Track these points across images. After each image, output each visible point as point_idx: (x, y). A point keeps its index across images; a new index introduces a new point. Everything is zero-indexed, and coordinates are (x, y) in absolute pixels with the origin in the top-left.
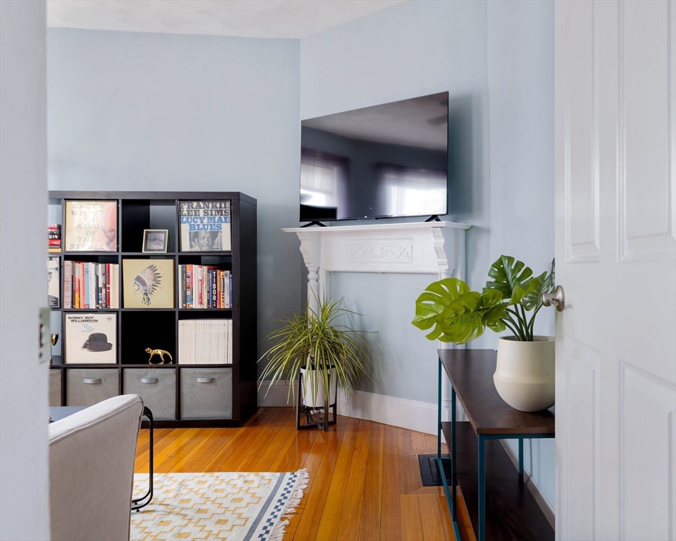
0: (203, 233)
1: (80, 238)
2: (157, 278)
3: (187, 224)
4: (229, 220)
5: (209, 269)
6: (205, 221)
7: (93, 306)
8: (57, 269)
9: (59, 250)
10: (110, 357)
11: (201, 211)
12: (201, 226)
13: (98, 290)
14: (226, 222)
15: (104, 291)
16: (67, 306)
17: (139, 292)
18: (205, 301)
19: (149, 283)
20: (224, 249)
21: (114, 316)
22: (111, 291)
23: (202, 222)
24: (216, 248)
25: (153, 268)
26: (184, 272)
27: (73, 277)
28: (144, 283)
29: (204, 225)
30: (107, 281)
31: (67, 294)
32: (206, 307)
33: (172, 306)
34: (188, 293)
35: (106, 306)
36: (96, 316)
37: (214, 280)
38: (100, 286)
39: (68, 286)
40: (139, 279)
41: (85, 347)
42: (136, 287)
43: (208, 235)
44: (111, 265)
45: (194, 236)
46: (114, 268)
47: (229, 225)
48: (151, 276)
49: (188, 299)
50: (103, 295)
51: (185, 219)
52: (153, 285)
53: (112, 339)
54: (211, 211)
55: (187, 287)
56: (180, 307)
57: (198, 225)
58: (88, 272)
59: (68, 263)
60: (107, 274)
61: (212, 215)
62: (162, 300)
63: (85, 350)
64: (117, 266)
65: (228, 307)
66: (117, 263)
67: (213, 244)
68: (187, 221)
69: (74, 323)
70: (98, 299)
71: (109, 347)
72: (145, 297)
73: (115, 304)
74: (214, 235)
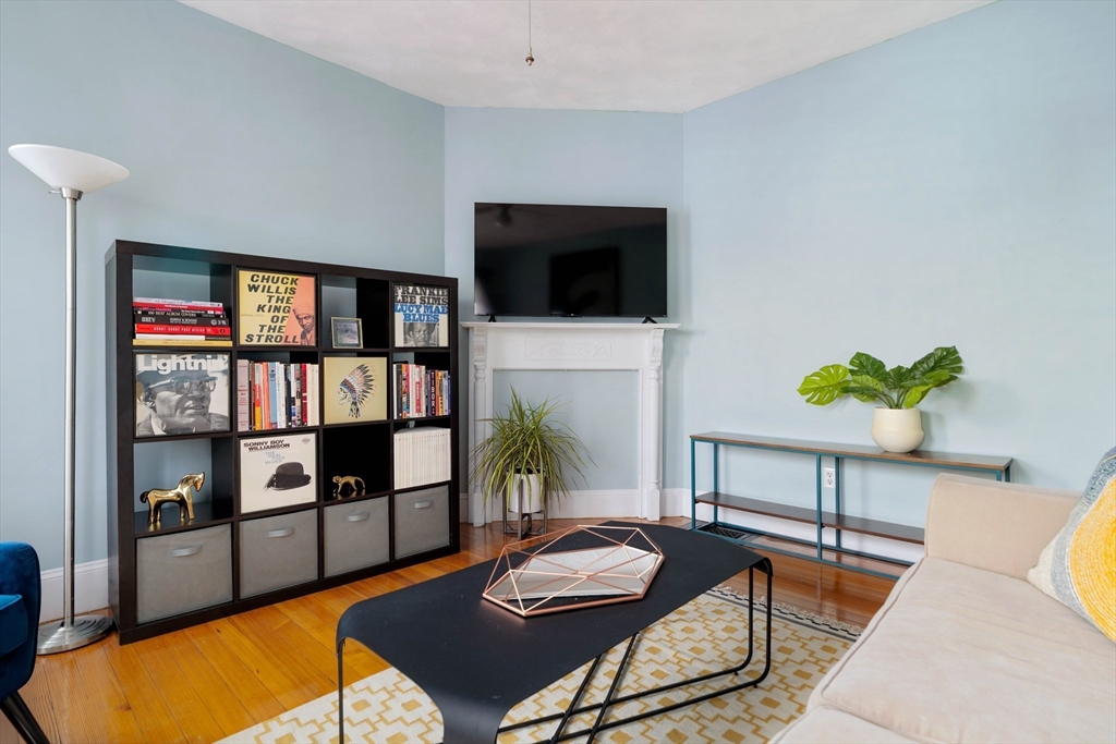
0: (418, 325)
1: (263, 327)
2: (368, 381)
3: (402, 313)
4: (446, 310)
5: (427, 369)
6: (422, 310)
7: (282, 425)
8: (224, 372)
9: (229, 344)
10: (307, 494)
11: (418, 297)
12: (417, 316)
13: (290, 401)
14: (443, 313)
15: (298, 402)
16: (243, 427)
17: (345, 401)
18: (424, 408)
19: (358, 388)
20: (441, 345)
21: (312, 437)
22: (309, 402)
23: (418, 311)
24: (432, 343)
25: (363, 369)
26: (399, 373)
27: (251, 384)
28: (352, 390)
29: (420, 315)
30: (303, 388)
31: (243, 409)
32: (424, 416)
33: (385, 418)
34: (404, 399)
35: (303, 423)
36: (286, 439)
37: (432, 382)
38: (293, 394)
39: (243, 397)
40: (345, 383)
41: (270, 484)
42: (342, 395)
43: (424, 328)
44: (308, 365)
45: (409, 328)
46: (312, 370)
47: (446, 316)
48: (361, 380)
49: (404, 407)
50: (297, 408)
51: (399, 307)
52: (364, 391)
53: (310, 469)
54: (429, 299)
55: (403, 392)
56: (395, 418)
57: (414, 315)
58: (273, 376)
59: (243, 364)
60: (302, 378)
61: (429, 303)
62: (374, 410)
63: (271, 489)
64: (317, 367)
65: (447, 414)
66: (316, 363)
67: (429, 338)
68: (402, 310)
69: (254, 453)
70: (289, 414)
71: (306, 480)
72: (354, 407)
73: (313, 420)
74: (431, 327)
